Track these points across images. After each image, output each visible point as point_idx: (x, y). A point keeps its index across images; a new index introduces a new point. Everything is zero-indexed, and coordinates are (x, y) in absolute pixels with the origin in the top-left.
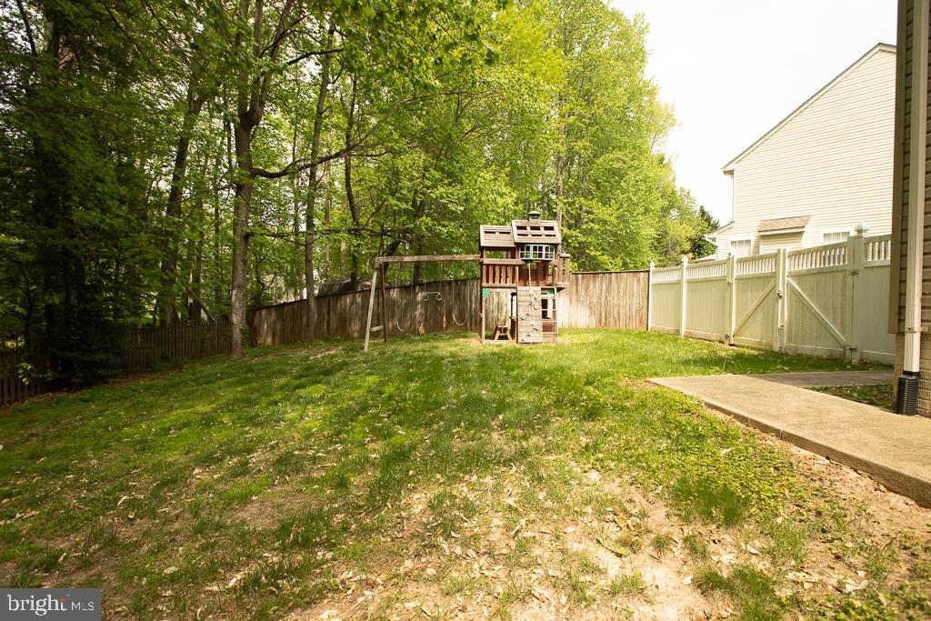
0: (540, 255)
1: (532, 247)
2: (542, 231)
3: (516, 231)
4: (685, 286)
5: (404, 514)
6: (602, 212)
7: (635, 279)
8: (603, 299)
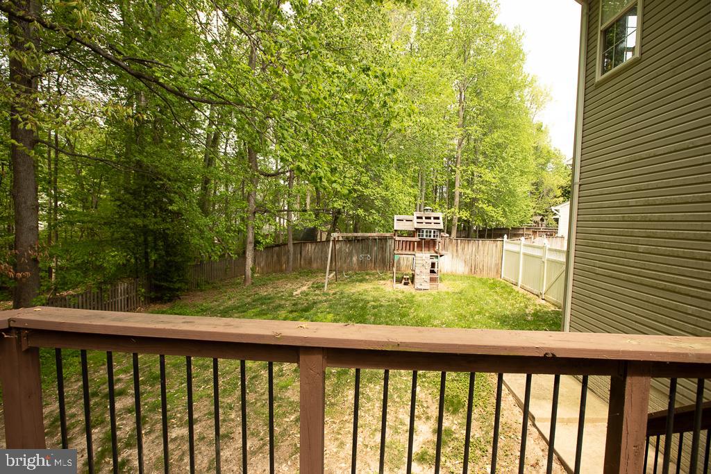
0: (430, 236)
1: (425, 230)
2: (432, 220)
3: (416, 220)
4: (522, 256)
5: (345, 399)
6: (488, 176)
7: (495, 245)
8: (473, 256)
